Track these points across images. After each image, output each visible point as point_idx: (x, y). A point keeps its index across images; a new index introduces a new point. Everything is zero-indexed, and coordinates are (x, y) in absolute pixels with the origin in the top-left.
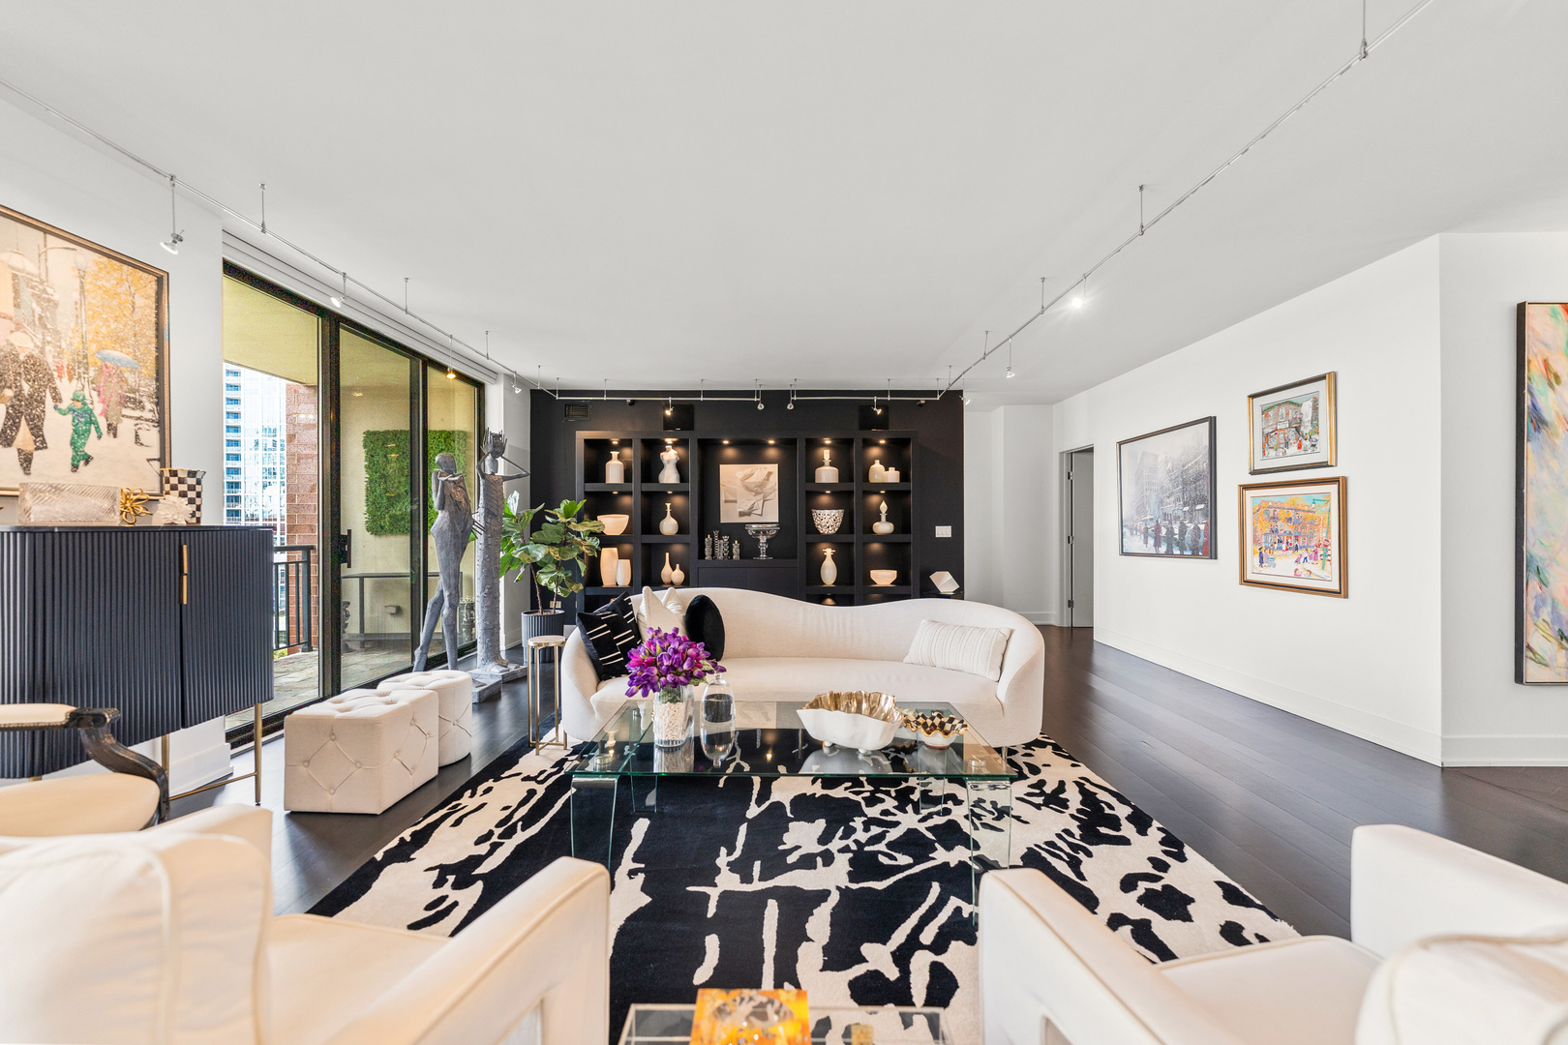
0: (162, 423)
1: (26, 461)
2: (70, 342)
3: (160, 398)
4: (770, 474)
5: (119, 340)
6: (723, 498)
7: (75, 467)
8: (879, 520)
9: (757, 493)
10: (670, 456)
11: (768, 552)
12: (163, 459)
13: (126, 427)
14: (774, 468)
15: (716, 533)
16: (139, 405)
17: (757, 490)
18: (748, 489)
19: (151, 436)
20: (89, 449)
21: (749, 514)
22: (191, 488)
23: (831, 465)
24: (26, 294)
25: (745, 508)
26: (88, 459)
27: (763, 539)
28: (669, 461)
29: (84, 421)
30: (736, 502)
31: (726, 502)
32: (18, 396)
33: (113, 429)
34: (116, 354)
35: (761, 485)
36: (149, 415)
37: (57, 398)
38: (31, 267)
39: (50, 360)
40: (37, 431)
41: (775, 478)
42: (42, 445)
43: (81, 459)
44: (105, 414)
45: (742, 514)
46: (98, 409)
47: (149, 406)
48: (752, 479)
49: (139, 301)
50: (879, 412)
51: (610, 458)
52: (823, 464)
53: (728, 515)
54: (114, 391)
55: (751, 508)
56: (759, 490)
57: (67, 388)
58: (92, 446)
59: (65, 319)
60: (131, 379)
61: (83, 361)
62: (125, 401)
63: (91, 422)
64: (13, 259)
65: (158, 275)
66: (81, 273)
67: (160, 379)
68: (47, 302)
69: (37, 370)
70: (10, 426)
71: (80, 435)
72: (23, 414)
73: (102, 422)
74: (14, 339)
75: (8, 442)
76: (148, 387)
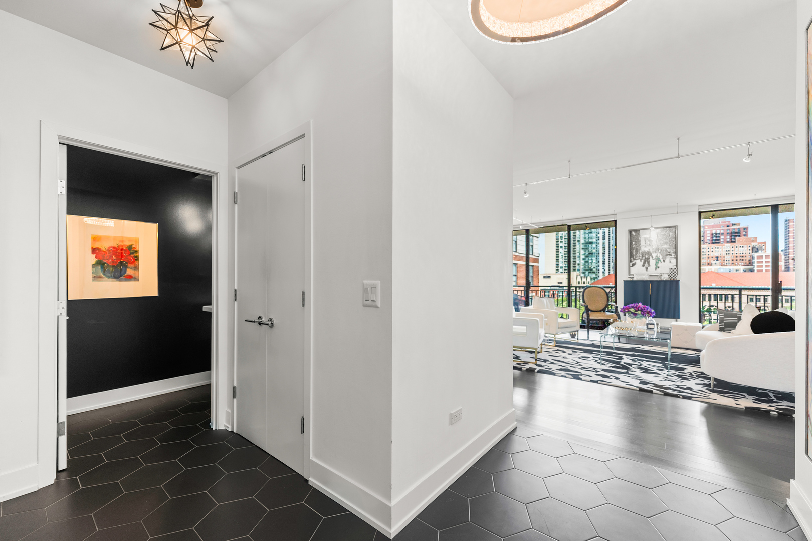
0: (676, 258)
1: (647, 269)
2: (655, 247)
3: (676, 253)
5: (666, 244)
7: (656, 269)
13: (667, 260)
16: (671, 255)
19: (674, 261)
20: (659, 266)
24: (647, 241)
26: (658, 268)
29: (658, 260)
32: (645, 258)
33: (664, 261)
36: (673, 257)
37: (652, 257)
38: (648, 236)
39: (651, 251)
40: (648, 264)
42: (649, 266)
43: (657, 267)
46: (661, 258)
47: (673, 255)
49: (671, 234)
54: (665, 253)
57: (654, 255)
58: (659, 265)
59: (654, 244)
60: (668, 250)
62: (667, 255)
63: (660, 260)
64: (645, 236)
65: (675, 227)
66: (657, 234)
67: (676, 249)
68: (650, 241)
69: (649, 254)
70: (644, 263)
71: (657, 263)
72: (647, 261)
73: (662, 260)
74: (644, 249)
75: (643, 266)
76: (673, 251)
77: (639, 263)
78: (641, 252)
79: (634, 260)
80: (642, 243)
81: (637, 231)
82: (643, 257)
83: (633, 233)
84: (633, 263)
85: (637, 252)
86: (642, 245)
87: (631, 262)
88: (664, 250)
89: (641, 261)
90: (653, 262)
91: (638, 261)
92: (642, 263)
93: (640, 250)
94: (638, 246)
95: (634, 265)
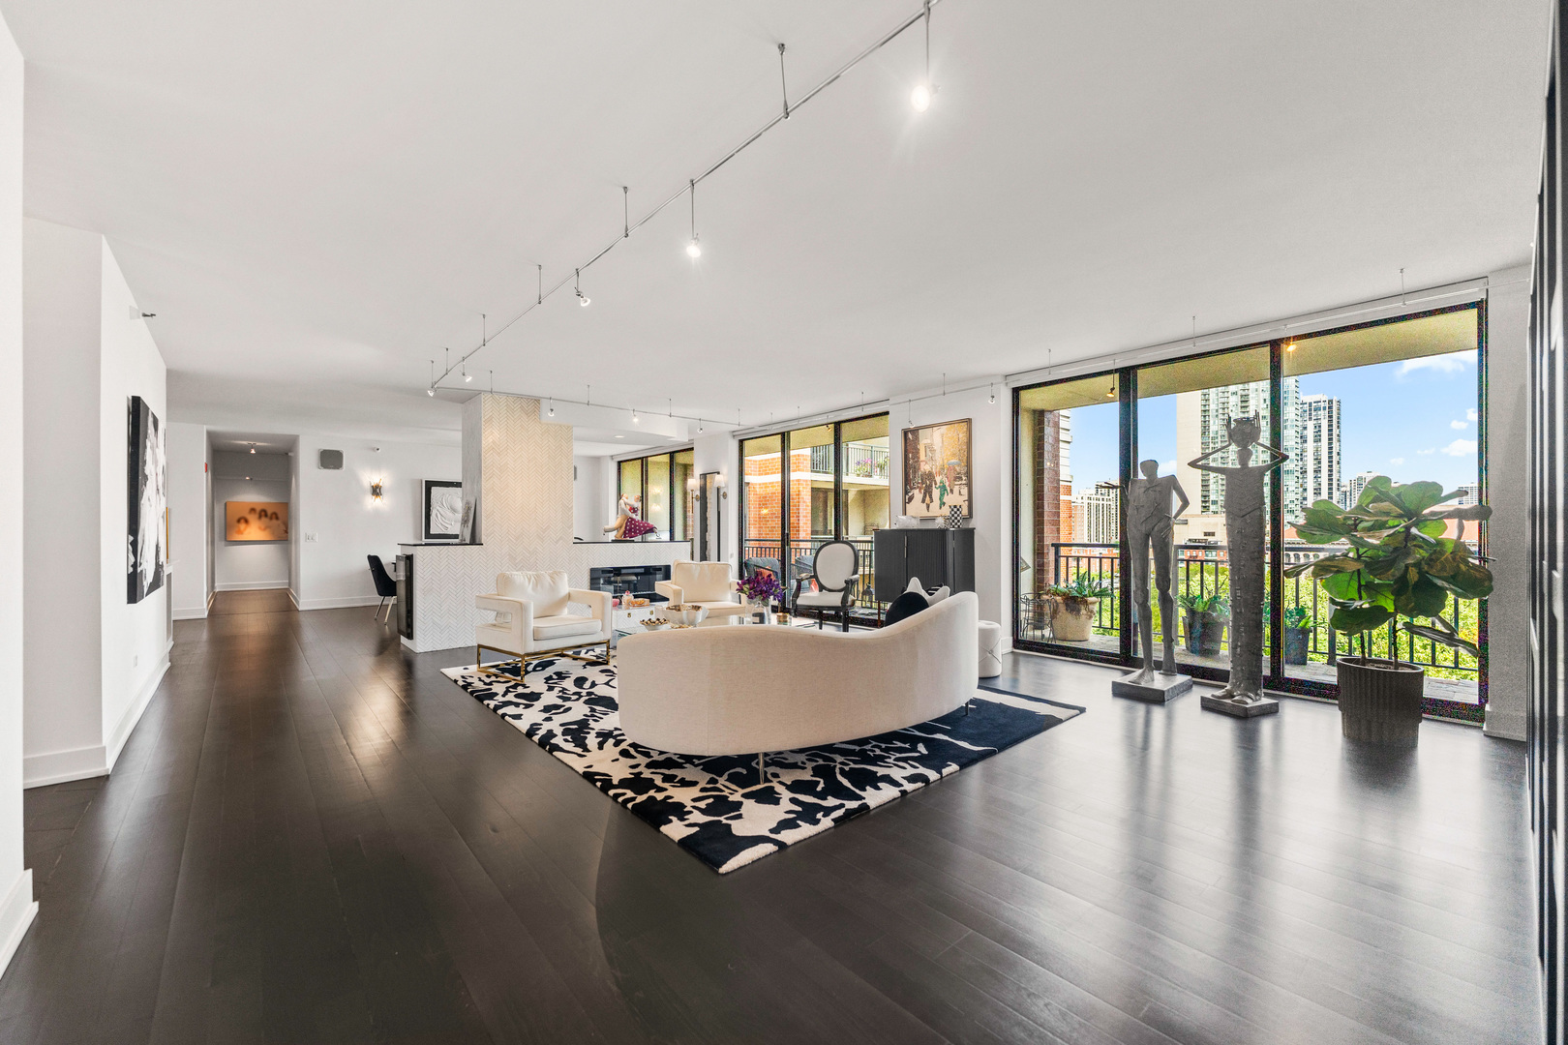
0: (969, 485)
2: (939, 462)
3: (969, 474)
5: (954, 455)
7: (940, 508)
12: (969, 500)
13: (956, 489)
16: (960, 479)
19: (965, 491)
20: (944, 500)
24: (928, 450)
26: (944, 504)
29: (943, 488)
32: (926, 486)
33: (952, 491)
34: (952, 461)
36: (964, 482)
37: (936, 484)
38: (929, 441)
42: (932, 501)
43: (942, 504)
44: (949, 486)
46: (947, 484)
47: (964, 478)
49: (961, 435)
54: (953, 475)
57: (938, 479)
58: (945, 498)
59: (938, 456)
60: (958, 469)
62: (956, 479)
63: (946, 490)
64: (926, 441)
65: (970, 421)
66: (944, 436)
67: (969, 466)
68: (933, 451)
69: (930, 476)
70: (925, 496)
71: (942, 495)
72: (928, 492)
73: (949, 489)
74: (925, 468)
75: (923, 501)
76: (964, 470)
77: (918, 495)
79: (912, 489)
81: (915, 431)
82: (923, 483)
83: (910, 436)
85: (915, 472)
88: (951, 468)
89: (920, 492)
90: (936, 493)
91: (916, 492)
92: (921, 496)
93: (919, 469)
94: (917, 462)
95: (911, 499)
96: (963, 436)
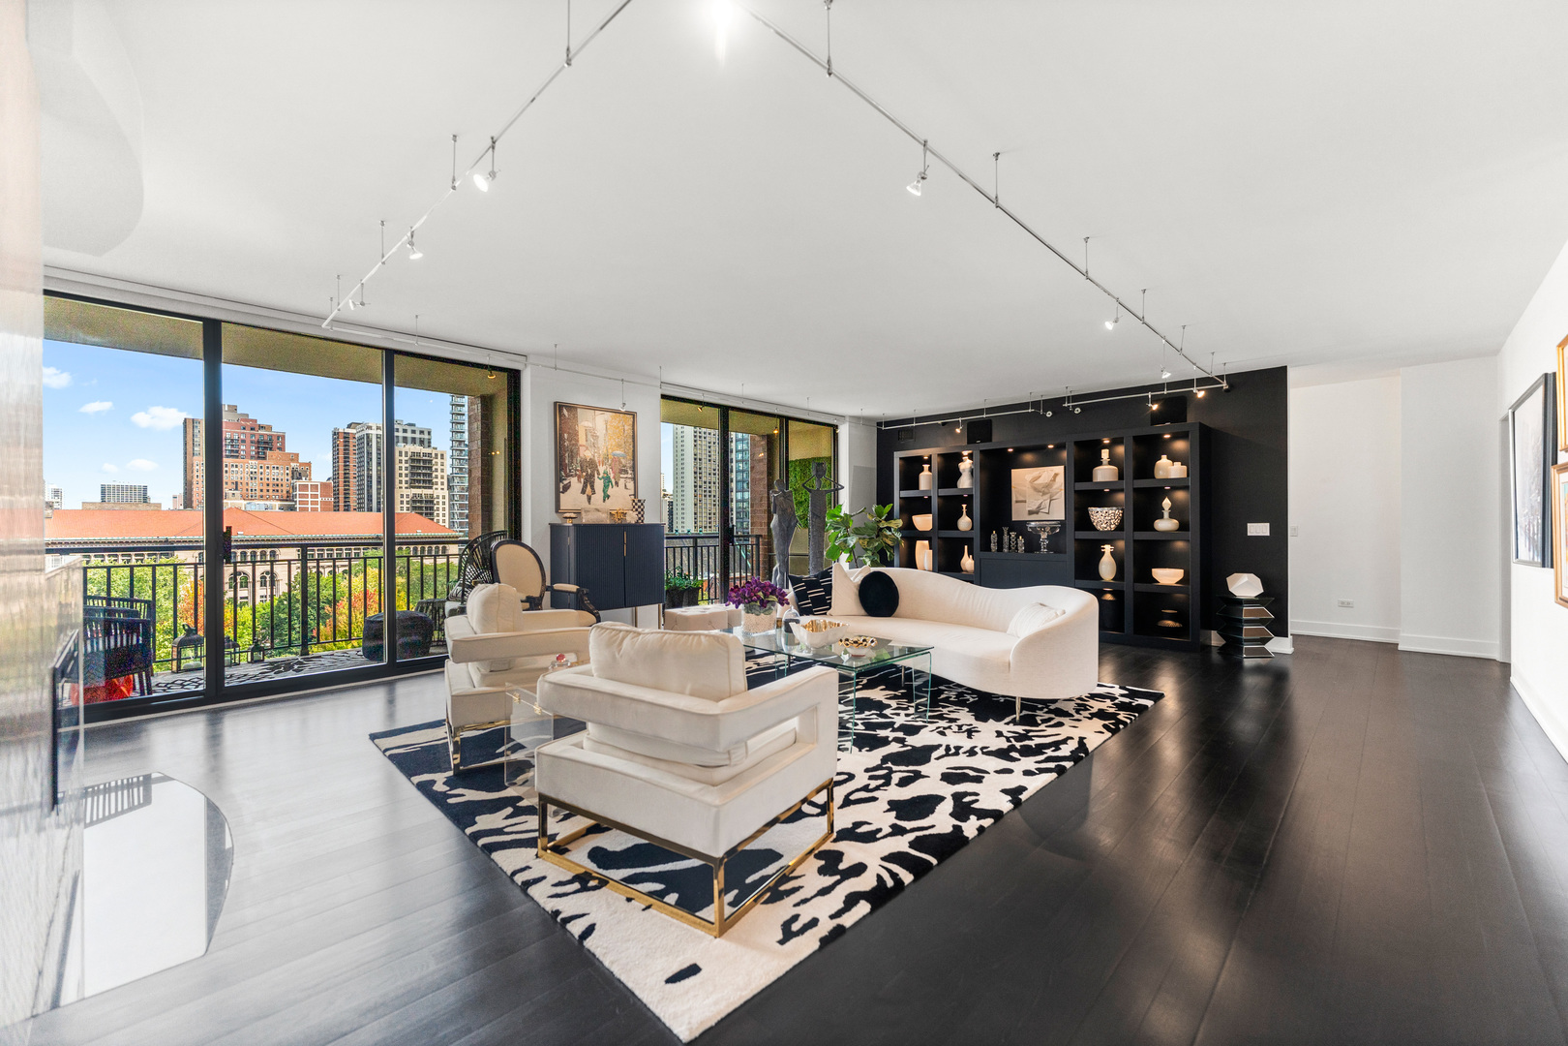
0: (635, 479)
1: (589, 498)
2: (603, 451)
3: (634, 468)
4: (1056, 475)
5: (619, 446)
6: (1014, 499)
7: (604, 500)
8: (1161, 517)
9: (1044, 494)
10: (966, 465)
11: (1048, 547)
12: (635, 495)
13: (622, 482)
14: (1060, 469)
15: (1005, 530)
17: (1045, 490)
18: (1036, 490)
19: (631, 485)
20: (609, 493)
21: (1037, 513)
22: (639, 507)
23: (1110, 463)
24: (589, 435)
25: (1033, 508)
26: (608, 497)
27: (1044, 536)
28: (964, 470)
29: (607, 481)
30: (1025, 502)
31: (1017, 502)
32: (587, 474)
33: (617, 483)
34: (618, 452)
35: (1048, 486)
36: (630, 476)
37: (598, 474)
38: (591, 425)
39: (596, 459)
40: (592, 487)
41: (1061, 479)
42: (594, 493)
43: (606, 497)
44: (614, 478)
45: (1031, 513)
46: (612, 476)
47: (630, 472)
48: (1040, 481)
49: (626, 428)
50: (1155, 407)
51: (922, 470)
52: (1101, 464)
53: (1019, 513)
54: (617, 467)
55: (1038, 507)
56: (1046, 491)
57: (601, 469)
58: (610, 491)
59: (601, 443)
60: (623, 461)
61: (606, 458)
63: (610, 481)
64: (586, 424)
65: (633, 415)
66: (606, 422)
67: (634, 460)
68: (596, 437)
69: (592, 464)
70: (585, 486)
71: (606, 487)
72: (589, 481)
73: (613, 481)
74: (586, 453)
75: (583, 492)
76: (629, 464)
77: (576, 484)
78: (579, 459)
79: (568, 476)
80: (582, 440)
81: (572, 408)
82: (582, 471)
83: (565, 412)
84: (565, 482)
85: (572, 457)
86: (580, 443)
87: (559, 479)
88: (616, 459)
89: (579, 481)
90: (599, 484)
91: (574, 480)
92: (581, 486)
93: (578, 454)
94: (576, 445)
95: (566, 488)
96: (628, 428)
